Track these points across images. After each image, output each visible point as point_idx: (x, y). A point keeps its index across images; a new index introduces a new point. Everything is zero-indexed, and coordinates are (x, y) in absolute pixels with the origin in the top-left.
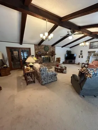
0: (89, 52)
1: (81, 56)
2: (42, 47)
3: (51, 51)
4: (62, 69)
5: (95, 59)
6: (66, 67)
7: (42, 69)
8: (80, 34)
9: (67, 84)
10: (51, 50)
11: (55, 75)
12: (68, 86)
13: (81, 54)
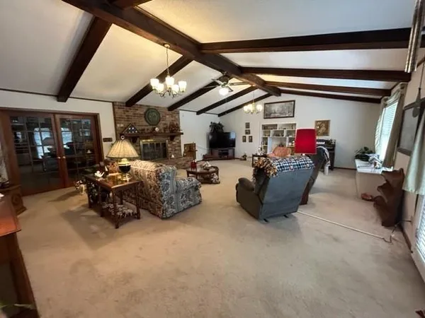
0: (265, 127)
1: (247, 136)
2: (137, 112)
3: (169, 123)
4: (209, 173)
5: (279, 143)
6: (216, 168)
7: (163, 172)
8: (244, 83)
9: (227, 206)
10: (168, 119)
11: (196, 188)
12: (232, 208)
13: (247, 133)
